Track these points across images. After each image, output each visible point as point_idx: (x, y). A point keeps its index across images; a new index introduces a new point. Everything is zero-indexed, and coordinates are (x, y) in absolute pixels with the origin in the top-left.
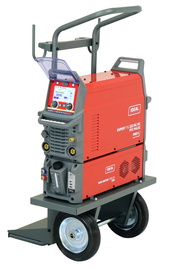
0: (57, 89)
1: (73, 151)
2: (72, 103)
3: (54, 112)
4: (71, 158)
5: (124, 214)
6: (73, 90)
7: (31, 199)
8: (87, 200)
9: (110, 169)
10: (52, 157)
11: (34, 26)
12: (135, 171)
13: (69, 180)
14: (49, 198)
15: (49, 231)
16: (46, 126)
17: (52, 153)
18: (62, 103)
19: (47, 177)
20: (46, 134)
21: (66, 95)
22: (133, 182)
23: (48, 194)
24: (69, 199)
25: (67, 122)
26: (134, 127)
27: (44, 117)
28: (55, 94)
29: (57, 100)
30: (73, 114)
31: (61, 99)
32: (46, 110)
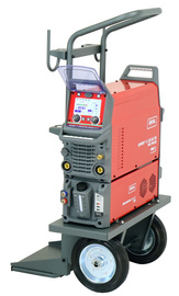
0: (78, 102)
1: (100, 170)
2: (98, 115)
3: (77, 126)
4: (99, 177)
5: (140, 238)
6: (99, 102)
7: (50, 226)
8: (114, 224)
9: (132, 188)
10: (73, 177)
11: (49, 32)
12: (151, 190)
13: (96, 202)
14: (70, 223)
15: (64, 260)
16: (66, 143)
17: (74, 173)
18: (86, 117)
19: (69, 200)
20: (67, 151)
21: (90, 107)
22: (150, 201)
23: (69, 219)
24: (96, 224)
25: (95, 137)
26: (152, 141)
27: (64, 134)
28: (76, 107)
29: (80, 114)
30: (100, 128)
31: (84, 113)
32: (67, 125)
